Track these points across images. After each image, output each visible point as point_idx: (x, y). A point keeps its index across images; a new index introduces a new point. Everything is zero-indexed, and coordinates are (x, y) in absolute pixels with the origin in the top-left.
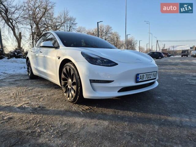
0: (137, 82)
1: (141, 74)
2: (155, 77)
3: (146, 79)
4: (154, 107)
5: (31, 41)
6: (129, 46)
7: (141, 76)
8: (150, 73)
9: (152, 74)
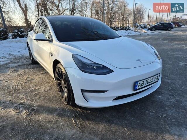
0: (135, 90)
1: (140, 81)
2: (157, 80)
3: (147, 85)
4: (153, 114)
5: (37, 13)
6: (137, 15)
7: (140, 83)
8: (151, 78)
9: (154, 78)
